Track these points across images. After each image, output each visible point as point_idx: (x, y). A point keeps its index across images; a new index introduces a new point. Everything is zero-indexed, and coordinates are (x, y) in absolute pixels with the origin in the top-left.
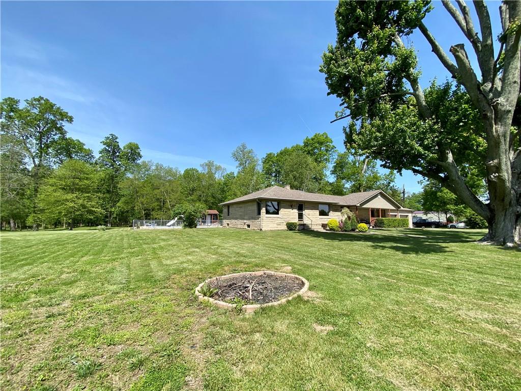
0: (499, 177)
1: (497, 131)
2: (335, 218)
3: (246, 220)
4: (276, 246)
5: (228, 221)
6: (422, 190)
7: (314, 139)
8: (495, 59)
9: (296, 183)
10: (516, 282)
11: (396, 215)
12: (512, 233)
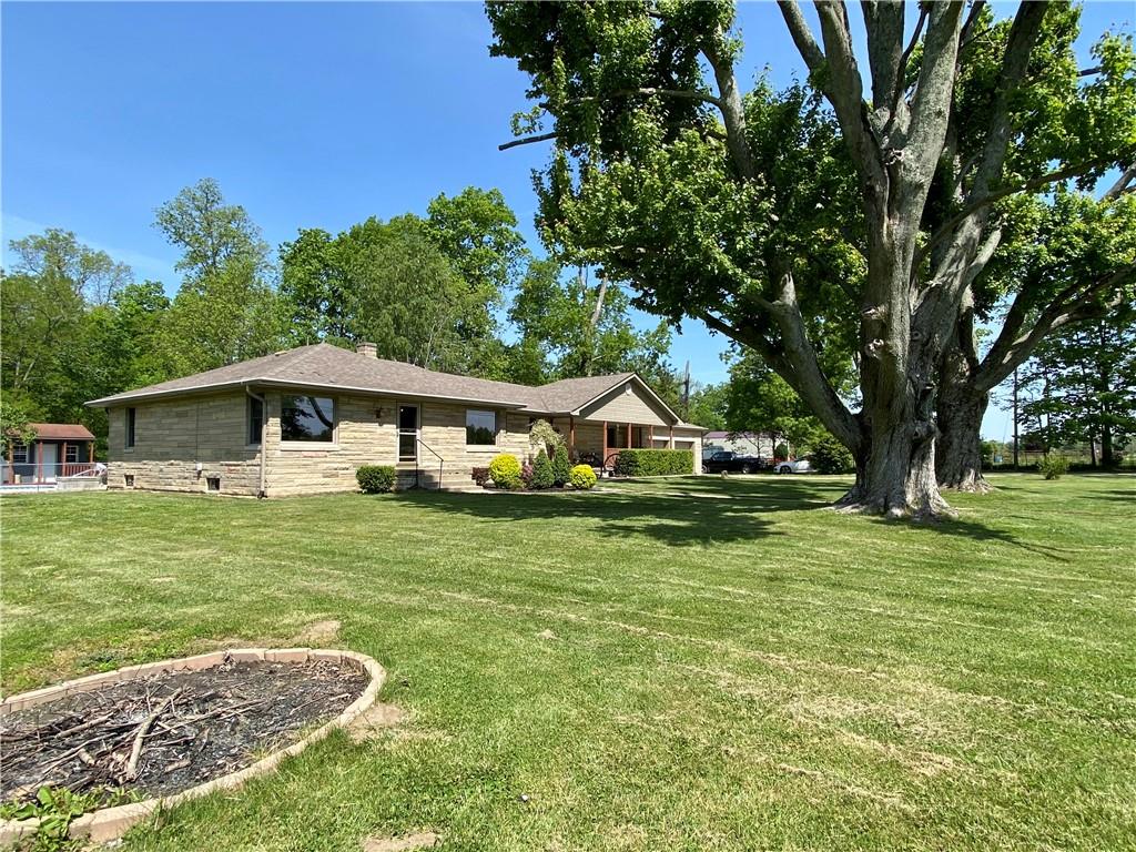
0: (885, 350)
1: (890, 235)
2: (513, 451)
3: (204, 460)
4: (305, 548)
5: (128, 467)
6: (727, 379)
7: (463, 204)
8: (905, 47)
9: (401, 341)
10: (910, 605)
11: (666, 442)
12: (902, 484)
